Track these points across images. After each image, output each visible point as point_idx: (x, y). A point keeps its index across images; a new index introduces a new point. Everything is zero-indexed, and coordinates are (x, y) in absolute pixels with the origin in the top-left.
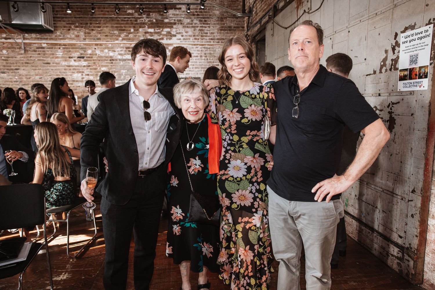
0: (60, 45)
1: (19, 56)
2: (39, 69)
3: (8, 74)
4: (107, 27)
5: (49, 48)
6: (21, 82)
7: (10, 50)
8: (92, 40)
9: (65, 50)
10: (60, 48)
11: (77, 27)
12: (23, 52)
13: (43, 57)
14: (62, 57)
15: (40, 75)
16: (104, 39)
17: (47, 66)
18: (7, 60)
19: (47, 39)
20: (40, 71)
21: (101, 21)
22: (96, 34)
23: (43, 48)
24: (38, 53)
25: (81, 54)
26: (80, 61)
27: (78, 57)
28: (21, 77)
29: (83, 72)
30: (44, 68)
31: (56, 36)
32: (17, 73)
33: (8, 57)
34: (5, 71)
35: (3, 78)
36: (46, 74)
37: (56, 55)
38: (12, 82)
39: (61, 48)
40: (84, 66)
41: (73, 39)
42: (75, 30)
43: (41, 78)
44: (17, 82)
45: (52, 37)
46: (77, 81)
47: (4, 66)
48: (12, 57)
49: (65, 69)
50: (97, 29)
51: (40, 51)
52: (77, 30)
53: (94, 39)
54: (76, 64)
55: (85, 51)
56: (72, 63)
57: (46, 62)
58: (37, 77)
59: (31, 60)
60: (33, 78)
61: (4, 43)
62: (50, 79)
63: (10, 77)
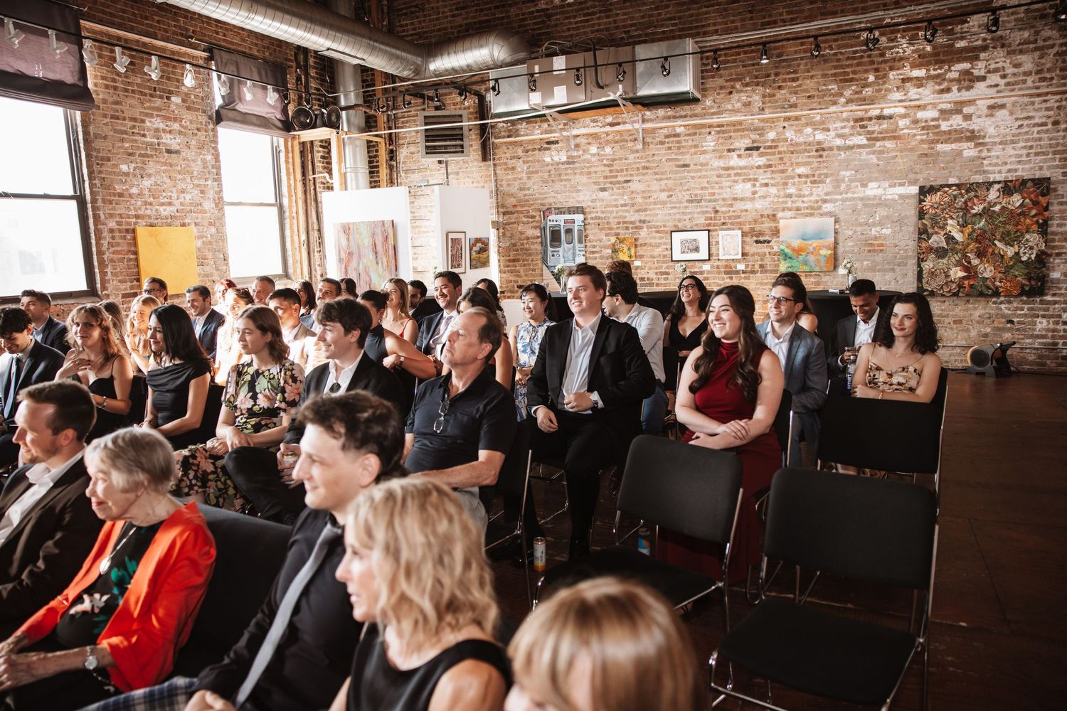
0: (711, 126)
1: (631, 157)
2: (666, 179)
3: (610, 191)
4: (812, 77)
5: (689, 135)
6: (633, 205)
7: (617, 146)
8: (779, 110)
9: (721, 135)
11: (747, 85)
12: (640, 146)
13: (675, 154)
14: (714, 151)
15: (670, 190)
16: (805, 104)
17: (683, 172)
18: (612, 165)
19: (685, 116)
20: (670, 181)
21: (799, 65)
22: (788, 96)
23: (678, 135)
24: (667, 145)
25: (754, 142)
26: (750, 155)
27: (748, 149)
28: (633, 196)
29: (756, 180)
30: (678, 175)
31: (703, 109)
32: (626, 188)
33: (614, 160)
34: (608, 185)
35: (603, 200)
36: (681, 188)
37: (702, 147)
38: (616, 206)
39: (713, 133)
40: (759, 167)
41: (738, 111)
42: (742, 91)
43: (671, 196)
44: (625, 205)
45: (696, 112)
46: (742, 199)
47: (606, 177)
48: (620, 159)
49: (718, 176)
50: (788, 84)
51: (672, 142)
52: (746, 92)
53: (782, 107)
54: (742, 163)
55: (761, 135)
57: (682, 163)
58: (663, 194)
59: (654, 161)
60: (655, 196)
61: (608, 134)
62: (687, 197)
63: (615, 197)
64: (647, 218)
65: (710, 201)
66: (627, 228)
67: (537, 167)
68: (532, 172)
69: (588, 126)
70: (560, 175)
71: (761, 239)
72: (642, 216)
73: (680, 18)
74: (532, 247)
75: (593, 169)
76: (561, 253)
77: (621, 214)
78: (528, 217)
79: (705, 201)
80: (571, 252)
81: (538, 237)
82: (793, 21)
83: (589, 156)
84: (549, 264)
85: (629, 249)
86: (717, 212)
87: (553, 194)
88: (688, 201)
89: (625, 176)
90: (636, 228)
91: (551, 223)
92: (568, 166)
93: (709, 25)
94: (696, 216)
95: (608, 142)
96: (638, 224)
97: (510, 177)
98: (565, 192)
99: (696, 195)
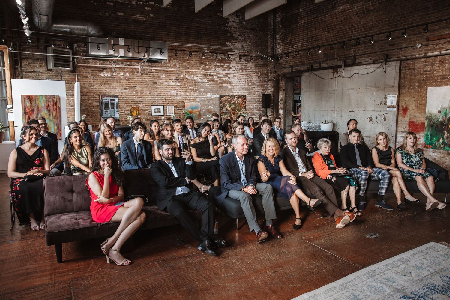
0: (164, 71)
1: (137, 78)
3: (128, 90)
4: (193, 60)
5: (156, 73)
6: (137, 95)
7: (131, 73)
9: (167, 74)
10: (163, 73)
11: (175, 59)
12: (140, 75)
13: (152, 79)
14: (165, 79)
15: (150, 91)
16: (191, 68)
17: (155, 85)
18: (129, 80)
19: (155, 66)
20: (150, 88)
22: (186, 65)
23: (153, 72)
24: (149, 75)
25: (177, 78)
26: (176, 82)
27: (175, 80)
28: (137, 92)
29: (178, 90)
30: (153, 86)
31: (161, 65)
32: (135, 89)
33: (130, 78)
34: (127, 87)
35: (125, 93)
36: (154, 90)
37: (161, 77)
38: (131, 95)
40: (178, 86)
41: (172, 67)
42: (173, 61)
43: (151, 93)
44: (134, 95)
45: (159, 65)
46: (174, 96)
47: (126, 84)
48: (132, 78)
49: (166, 88)
50: (187, 61)
51: (151, 75)
52: (174, 61)
53: (185, 68)
54: (174, 84)
55: (179, 76)
56: (171, 83)
57: (154, 82)
58: (148, 92)
59: (144, 80)
60: (145, 93)
61: (127, 68)
62: (156, 94)
63: (130, 92)
64: (142, 100)
65: (164, 96)
66: (135, 104)
67: (97, 78)
68: (96, 80)
69: (120, 64)
70: (108, 82)
71: (180, 108)
72: (141, 99)
73: (153, 33)
74: (96, 110)
75: (121, 81)
76: (109, 113)
77: (132, 98)
78: (93, 97)
79: (162, 95)
80: (113, 112)
81: (98, 106)
82: (188, 43)
83: (120, 76)
84: (104, 117)
85: (136, 111)
86: (166, 99)
87: (105, 89)
88: (156, 95)
89: (134, 84)
90: (138, 104)
91: (105, 100)
92: (111, 79)
93: (163, 38)
94: (159, 100)
95: (127, 72)
96: (139, 102)
97: (85, 80)
98: (110, 89)
99: (159, 93)
